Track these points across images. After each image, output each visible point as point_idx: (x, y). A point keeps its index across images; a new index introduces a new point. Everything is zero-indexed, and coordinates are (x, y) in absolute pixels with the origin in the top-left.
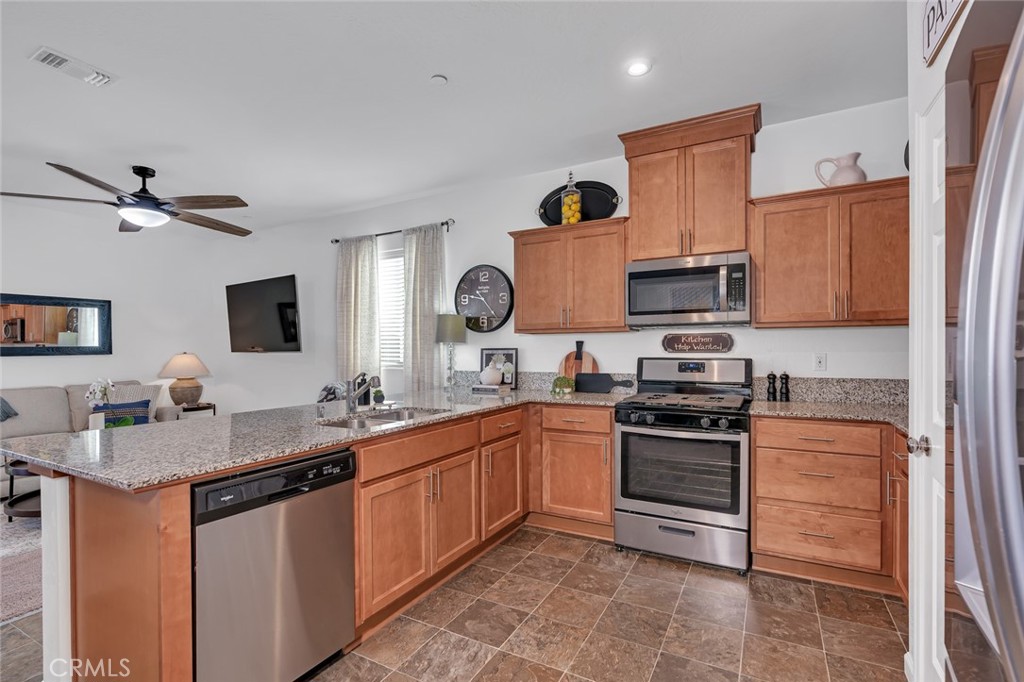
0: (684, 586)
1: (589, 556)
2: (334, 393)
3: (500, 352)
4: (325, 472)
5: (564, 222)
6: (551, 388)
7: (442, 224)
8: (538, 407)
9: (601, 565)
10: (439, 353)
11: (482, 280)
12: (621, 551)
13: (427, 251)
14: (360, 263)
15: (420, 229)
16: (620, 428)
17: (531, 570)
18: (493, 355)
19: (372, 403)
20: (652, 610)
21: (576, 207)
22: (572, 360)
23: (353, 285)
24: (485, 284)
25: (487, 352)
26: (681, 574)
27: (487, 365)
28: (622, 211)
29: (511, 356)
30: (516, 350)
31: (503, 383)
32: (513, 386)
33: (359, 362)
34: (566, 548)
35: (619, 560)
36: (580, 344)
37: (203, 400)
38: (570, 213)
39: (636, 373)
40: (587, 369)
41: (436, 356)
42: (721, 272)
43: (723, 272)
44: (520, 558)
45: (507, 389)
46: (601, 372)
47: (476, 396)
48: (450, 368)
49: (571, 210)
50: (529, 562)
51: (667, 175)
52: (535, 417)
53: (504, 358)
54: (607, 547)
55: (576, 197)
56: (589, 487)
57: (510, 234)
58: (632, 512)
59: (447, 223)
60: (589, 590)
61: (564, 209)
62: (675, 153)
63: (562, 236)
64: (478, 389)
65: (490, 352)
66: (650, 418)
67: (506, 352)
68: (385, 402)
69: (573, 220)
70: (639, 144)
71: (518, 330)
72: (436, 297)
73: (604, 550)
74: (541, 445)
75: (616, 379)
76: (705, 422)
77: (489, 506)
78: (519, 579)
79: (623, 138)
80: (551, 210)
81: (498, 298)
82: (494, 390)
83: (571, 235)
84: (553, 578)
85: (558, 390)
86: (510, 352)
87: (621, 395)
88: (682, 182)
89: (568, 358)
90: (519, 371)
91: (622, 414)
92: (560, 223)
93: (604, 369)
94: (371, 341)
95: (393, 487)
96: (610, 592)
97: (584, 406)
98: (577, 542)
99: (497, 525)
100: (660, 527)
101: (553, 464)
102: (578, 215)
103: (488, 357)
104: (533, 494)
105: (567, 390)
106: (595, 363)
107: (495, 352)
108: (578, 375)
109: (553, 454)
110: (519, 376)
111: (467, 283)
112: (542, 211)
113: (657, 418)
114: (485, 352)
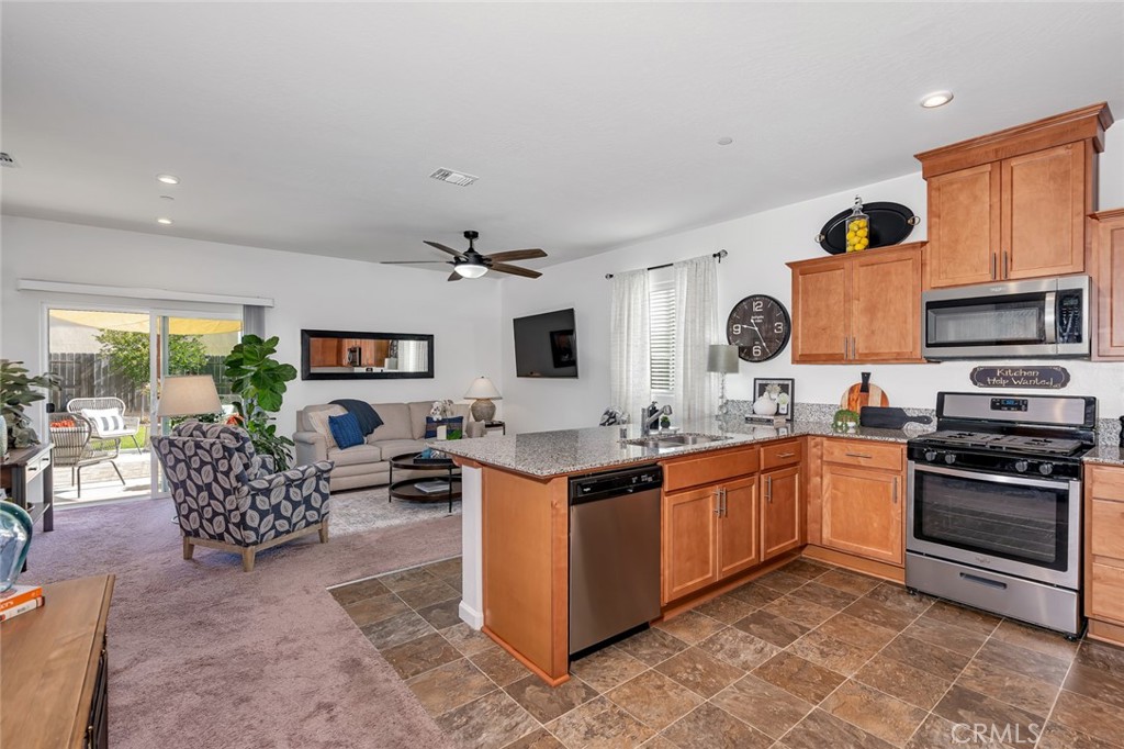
0: (988, 638)
1: (874, 594)
2: (614, 417)
3: (775, 382)
4: (643, 480)
5: (849, 249)
6: (832, 421)
7: (715, 256)
8: (818, 439)
9: (888, 603)
10: (710, 382)
11: (755, 309)
12: (914, 594)
13: (699, 282)
14: (633, 296)
15: (691, 261)
16: (913, 466)
17: (816, 598)
18: (767, 385)
19: (660, 428)
20: (947, 650)
21: (864, 232)
22: (856, 394)
23: (626, 317)
24: (758, 313)
25: (761, 382)
26: (987, 627)
27: (761, 394)
28: (919, 234)
29: (786, 387)
30: (793, 380)
31: (777, 414)
32: (789, 417)
33: (631, 389)
34: (849, 583)
35: (910, 603)
36: (866, 376)
37: (497, 418)
38: (856, 240)
39: (935, 408)
40: (874, 401)
41: (707, 384)
42: (1047, 299)
43: (1050, 299)
44: (799, 585)
45: (782, 420)
46: (891, 406)
47: (748, 425)
48: (722, 397)
49: (857, 236)
50: (808, 589)
51: (975, 195)
52: (815, 450)
53: (779, 389)
54: (895, 588)
55: (863, 223)
56: (875, 525)
57: (788, 264)
58: (927, 555)
59: (719, 255)
60: (874, 621)
61: (849, 236)
62: (988, 167)
63: (847, 264)
64: (752, 419)
65: (764, 382)
66: (951, 458)
67: (781, 382)
69: (859, 247)
70: (939, 164)
71: (795, 361)
72: (707, 327)
73: (893, 591)
74: (822, 478)
75: (909, 414)
76: (1022, 466)
77: (767, 530)
79: (920, 157)
80: (833, 236)
81: (773, 328)
82: (769, 421)
83: (856, 262)
84: (835, 606)
85: (840, 423)
86: (786, 382)
87: (914, 430)
88: (996, 199)
89: (852, 390)
90: (796, 401)
91: (915, 451)
92: (845, 251)
93: (892, 404)
96: (898, 627)
97: (871, 441)
98: (861, 579)
99: (775, 549)
100: (962, 574)
101: (834, 498)
102: (865, 241)
103: (761, 388)
104: (812, 527)
105: (851, 424)
106: (884, 396)
107: (769, 382)
108: (864, 409)
109: (835, 487)
110: (795, 408)
111: (741, 312)
112: (823, 237)
113: (959, 457)
114: (758, 382)
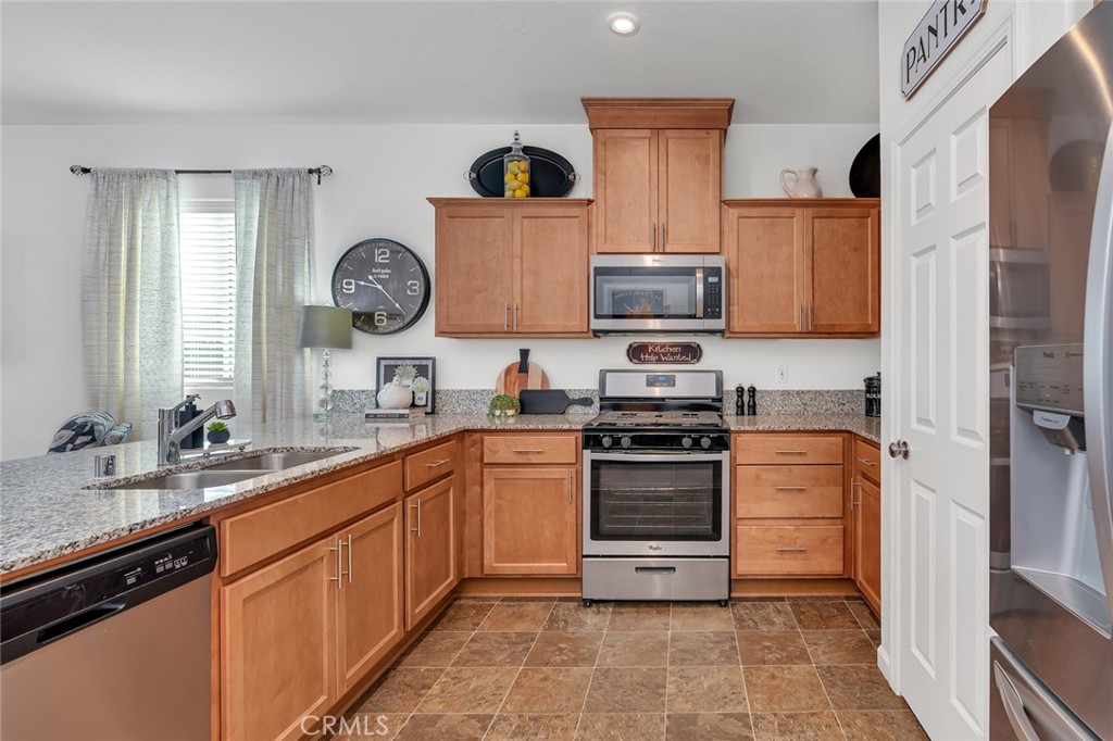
0: (670, 632)
1: (553, 621)
3: (408, 362)
4: (159, 570)
5: (508, 194)
6: (486, 410)
7: (311, 171)
8: (477, 436)
9: (571, 629)
10: (303, 364)
11: (378, 259)
12: (590, 606)
13: (281, 207)
14: (140, 213)
15: (269, 173)
16: (588, 455)
17: (483, 656)
18: (396, 366)
19: (207, 444)
20: (644, 668)
21: (525, 177)
22: (515, 373)
23: (124, 249)
24: (383, 266)
25: (387, 362)
26: (663, 619)
27: (388, 379)
28: (582, 190)
29: (424, 368)
30: (434, 359)
31: (413, 405)
32: (429, 409)
33: (137, 377)
34: (521, 617)
35: (591, 618)
36: (525, 353)
38: (515, 184)
39: (597, 388)
40: (534, 384)
41: (298, 367)
42: (698, 275)
44: (460, 645)
45: (420, 413)
46: (552, 388)
47: (369, 425)
48: (325, 387)
49: (516, 177)
50: (475, 646)
51: (637, 156)
52: (473, 449)
53: (414, 371)
54: (572, 605)
55: (524, 165)
56: (548, 534)
57: (431, 200)
58: (603, 556)
59: (318, 171)
60: (563, 663)
61: (508, 177)
62: (647, 133)
63: (507, 212)
64: (375, 416)
65: (392, 363)
66: (626, 442)
67: (417, 362)
68: (231, 442)
69: (519, 193)
70: (606, 115)
71: (440, 333)
72: (298, 279)
73: (569, 609)
74: (482, 486)
75: (572, 396)
76: (687, 442)
77: (416, 581)
78: (467, 672)
79: (588, 103)
80: (488, 174)
81: (405, 288)
82: (402, 416)
83: (519, 212)
84: (514, 660)
85: (498, 413)
86: (424, 362)
87: (580, 417)
88: (654, 168)
89: (508, 371)
90: (438, 388)
91: (591, 439)
92: (503, 196)
93: (555, 385)
94: (165, 344)
95: (279, 575)
96: (590, 659)
97: (543, 431)
98: (532, 606)
99: (425, 605)
100: (637, 569)
101: (498, 510)
102: (527, 188)
103: (388, 370)
104: (471, 554)
105: (510, 412)
106: (544, 377)
107: (399, 362)
108: (523, 393)
109: (499, 497)
110: (438, 396)
111: (353, 262)
112: (473, 175)
113: (634, 440)
114: (383, 363)
